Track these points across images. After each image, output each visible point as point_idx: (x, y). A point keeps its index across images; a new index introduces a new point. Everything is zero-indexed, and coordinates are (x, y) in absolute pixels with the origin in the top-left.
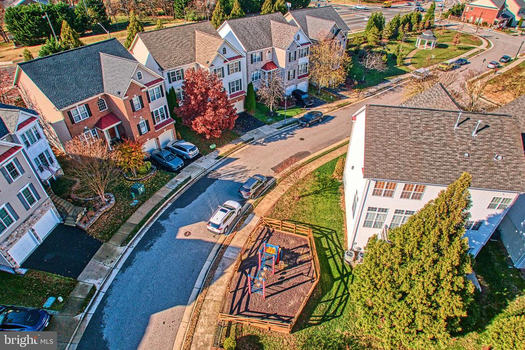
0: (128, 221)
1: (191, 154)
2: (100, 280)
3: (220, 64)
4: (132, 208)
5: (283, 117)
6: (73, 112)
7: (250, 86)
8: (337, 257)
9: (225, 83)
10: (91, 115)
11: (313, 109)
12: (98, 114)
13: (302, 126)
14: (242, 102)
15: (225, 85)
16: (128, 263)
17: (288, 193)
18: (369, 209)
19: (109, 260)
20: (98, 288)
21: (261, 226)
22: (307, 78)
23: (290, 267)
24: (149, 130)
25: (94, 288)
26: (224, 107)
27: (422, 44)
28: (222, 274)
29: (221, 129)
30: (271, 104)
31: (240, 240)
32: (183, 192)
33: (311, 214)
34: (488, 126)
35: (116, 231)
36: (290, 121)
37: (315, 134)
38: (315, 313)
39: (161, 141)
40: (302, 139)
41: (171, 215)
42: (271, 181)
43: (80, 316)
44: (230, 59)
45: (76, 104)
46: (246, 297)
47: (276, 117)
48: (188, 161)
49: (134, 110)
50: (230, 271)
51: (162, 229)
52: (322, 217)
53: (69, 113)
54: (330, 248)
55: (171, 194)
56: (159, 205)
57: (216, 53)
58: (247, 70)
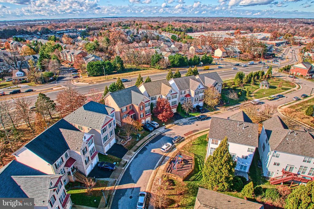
0: (136, 145)
1: (156, 126)
2: (128, 160)
3: (169, 96)
4: (137, 141)
5: (191, 116)
6: (123, 109)
7: (179, 103)
8: (201, 164)
9: (170, 102)
10: (127, 110)
11: (204, 114)
12: (129, 110)
13: (198, 120)
14: (176, 109)
15: (171, 103)
16: (136, 157)
17: (188, 143)
18: (211, 148)
19: (130, 155)
20: (128, 162)
21: (178, 152)
22: (203, 101)
23: (185, 164)
24: (143, 117)
25: (127, 162)
26: (169, 111)
27: (263, 86)
28: (164, 163)
29: (167, 119)
30: (187, 111)
31: (170, 155)
32: (153, 138)
33: (195, 151)
34: (248, 126)
35: (132, 147)
36: (194, 117)
37: (203, 124)
38: (191, 178)
39: (146, 121)
40: (197, 125)
41: (149, 145)
42: (183, 138)
43: (123, 168)
44: (173, 94)
45: (124, 107)
46: (171, 170)
47: (189, 116)
48: (155, 129)
49: (140, 110)
50: (167, 163)
51: (146, 149)
52: (199, 152)
53: (122, 109)
54: (200, 162)
55: (149, 139)
56: (145, 141)
57: (168, 92)
58: (179, 97)
